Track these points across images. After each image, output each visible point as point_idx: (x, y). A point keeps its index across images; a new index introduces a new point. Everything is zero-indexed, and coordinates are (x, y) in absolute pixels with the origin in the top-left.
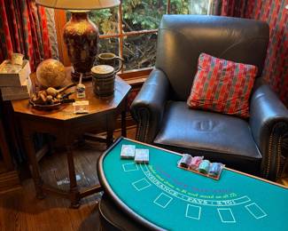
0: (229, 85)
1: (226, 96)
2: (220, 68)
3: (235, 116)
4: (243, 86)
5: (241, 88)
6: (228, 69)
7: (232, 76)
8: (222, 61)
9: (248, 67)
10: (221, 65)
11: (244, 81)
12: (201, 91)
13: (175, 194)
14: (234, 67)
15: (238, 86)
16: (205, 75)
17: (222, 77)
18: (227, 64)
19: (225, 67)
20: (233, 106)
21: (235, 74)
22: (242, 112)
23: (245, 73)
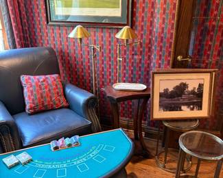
0: (49, 90)
1: (51, 97)
2: (39, 81)
3: (61, 108)
4: (57, 88)
5: (57, 90)
6: (44, 81)
7: (48, 84)
8: (37, 77)
9: (55, 76)
10: (38, 80)
11: (56, 85)
12: (33, 100)
13: (65, 165)
14: (47, 78)
15: (54, 89)
16: (31, 89)
17: (43, 87)
18: (42, 78)
19: (41, 80)
20: (57, 102)
21: (50, 82)
22: (65, 104)
23: (55, 80)
